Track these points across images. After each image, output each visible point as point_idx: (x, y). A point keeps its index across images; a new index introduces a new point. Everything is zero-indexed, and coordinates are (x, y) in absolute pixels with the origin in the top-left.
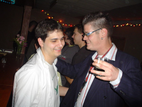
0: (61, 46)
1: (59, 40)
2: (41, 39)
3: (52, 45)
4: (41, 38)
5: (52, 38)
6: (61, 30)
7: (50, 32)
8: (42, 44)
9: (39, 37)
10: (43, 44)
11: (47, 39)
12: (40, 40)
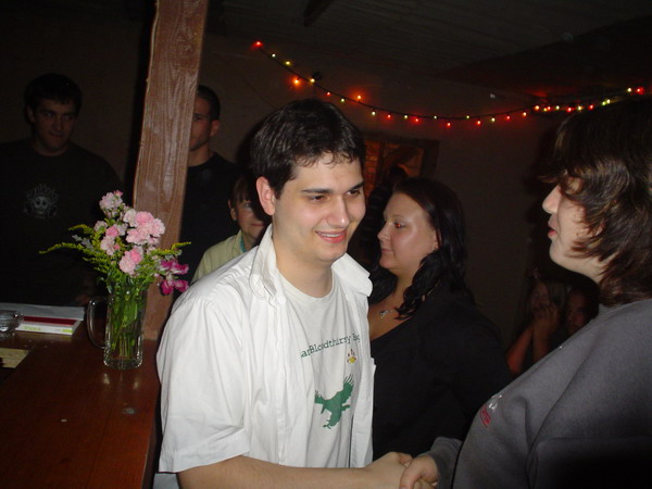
0: (343, 221)
1: (339, 198)
2: (266, 181)
3: (307, 214)
4: (266, 178)
5: (310, 187)
6: (350, 157)
7: (301, 160)
8: (269, 202)
9: (261, 176)
10: (276, 206)
11: (290, 186)
12: (263, 188)
